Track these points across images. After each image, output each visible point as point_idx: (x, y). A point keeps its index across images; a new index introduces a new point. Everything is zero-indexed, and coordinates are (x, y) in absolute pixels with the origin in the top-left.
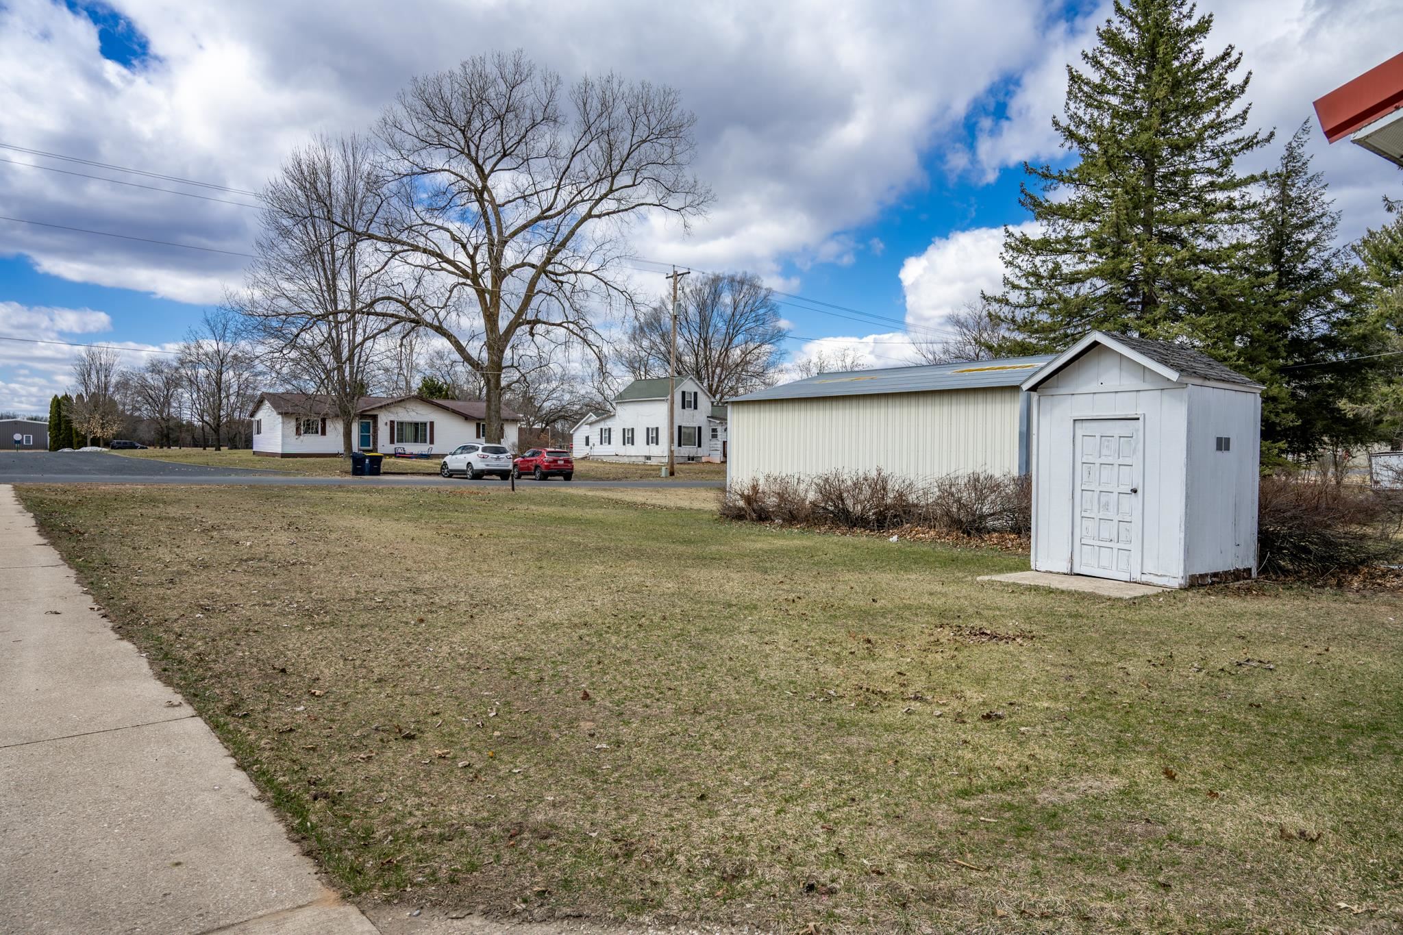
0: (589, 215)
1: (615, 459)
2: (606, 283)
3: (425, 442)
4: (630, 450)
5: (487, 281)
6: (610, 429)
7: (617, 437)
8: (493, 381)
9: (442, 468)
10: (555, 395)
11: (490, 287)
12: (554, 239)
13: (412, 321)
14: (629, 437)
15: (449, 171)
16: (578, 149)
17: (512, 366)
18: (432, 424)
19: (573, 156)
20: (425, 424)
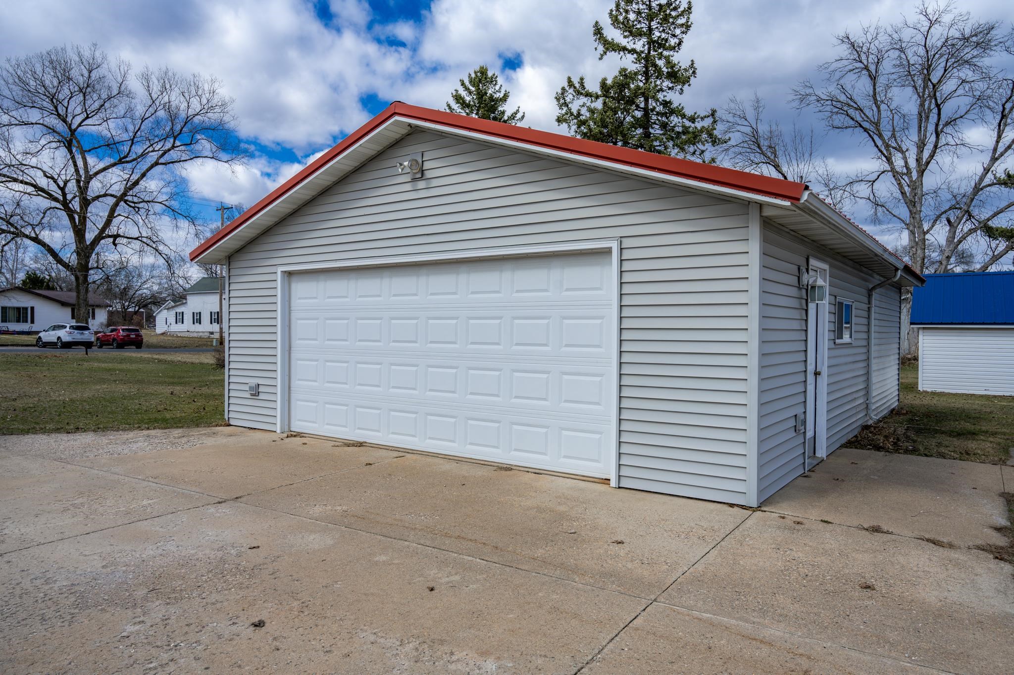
0: (157, 164)
1: (187, 334)
2: (173, 210)
3: (27, 322)
4: (197, 328)
5: (76, 205)
6: (183, 313)
7: (188, 318)
8: (81, 278)
9: (37, 341)
10: (146, 286)
11: (78, 210)
12: (129, 178)
13: (13, 233)
14: (197, 318)
15: (42, 124)
16: (147, 116)
17: (97, 267)
18: (32, 308)
19: (142, 122)
20: (26, 309)
